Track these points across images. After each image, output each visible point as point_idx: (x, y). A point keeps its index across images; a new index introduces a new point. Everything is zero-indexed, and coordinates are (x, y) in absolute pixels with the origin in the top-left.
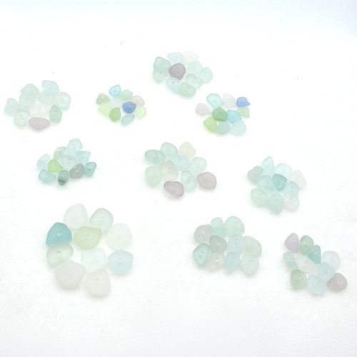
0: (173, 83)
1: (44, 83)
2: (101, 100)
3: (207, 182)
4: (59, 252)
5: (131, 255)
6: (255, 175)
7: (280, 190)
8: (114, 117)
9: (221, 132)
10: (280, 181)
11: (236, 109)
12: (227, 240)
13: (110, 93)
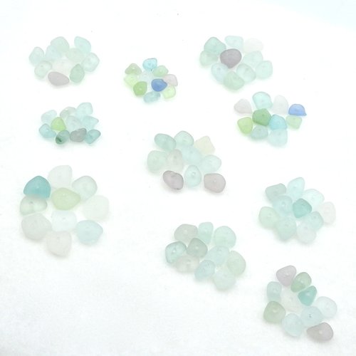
0: (219, 69)
1: (77, 39)
2: (132, 70)
3: (215, 184)
4: (32, 203)
5: (101, 228)
6: (275, 193)
7: (298, 216)
8: (139, 90)
9: (255, 137)
10: (302, 207)
11: (285, 116)
12: (210, 247)
13: (143, 65)
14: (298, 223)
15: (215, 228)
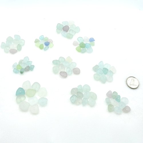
0: (64, 33)
1: (15, 36)
2: (36, 41)
3: (77, 72)
4: (20, 98)
5: (46, 99)
6: (95, 69)
7: (106, 74)
8: (41, 47)
9: (83, 52)
10: (105, 71)
11: (89, 43)
12: (83, 93)
13: (40, 38)
14: (106, 76)
15: (83, 86)
